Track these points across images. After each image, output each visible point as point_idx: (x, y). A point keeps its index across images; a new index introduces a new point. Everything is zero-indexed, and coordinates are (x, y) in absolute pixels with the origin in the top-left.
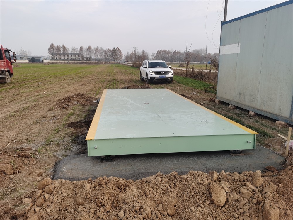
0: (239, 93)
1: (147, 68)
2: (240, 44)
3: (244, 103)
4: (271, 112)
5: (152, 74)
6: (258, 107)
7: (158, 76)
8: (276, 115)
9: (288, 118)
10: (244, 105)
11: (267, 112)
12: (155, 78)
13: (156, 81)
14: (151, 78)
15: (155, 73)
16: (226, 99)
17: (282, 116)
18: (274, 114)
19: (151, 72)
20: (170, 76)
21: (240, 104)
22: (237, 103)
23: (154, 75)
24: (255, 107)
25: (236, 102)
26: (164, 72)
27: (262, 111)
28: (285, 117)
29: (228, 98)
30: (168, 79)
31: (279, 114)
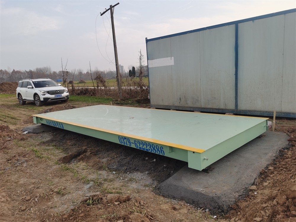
0: (179, 98)
1: (33, 88)
2: (173, 58)
3: (186, 106)
4: (217, 108)
5: (45, 95)
6: (203, 106)
7: (53, 96)
8: (222, 109)
9: (234, 110)
10: (187, 107)
11: (213, 109)
12: (50, 98)
13: (50, 102)
14: (44, 99)
15: (49, 92)
16: (163, 105)
17: (228, 110)
18: (220, 109)
19: (44, 93)
20: (65, 94)
21: (182, 107)
22: (178, 106)
23: (48, 96)
24: (199, 106)
25: (176, 106)
26: (58, 90)
27: (207, 108)
28: (231, 110)
29: (167, 104)
30: (64, 98)
31: (225, 108)
